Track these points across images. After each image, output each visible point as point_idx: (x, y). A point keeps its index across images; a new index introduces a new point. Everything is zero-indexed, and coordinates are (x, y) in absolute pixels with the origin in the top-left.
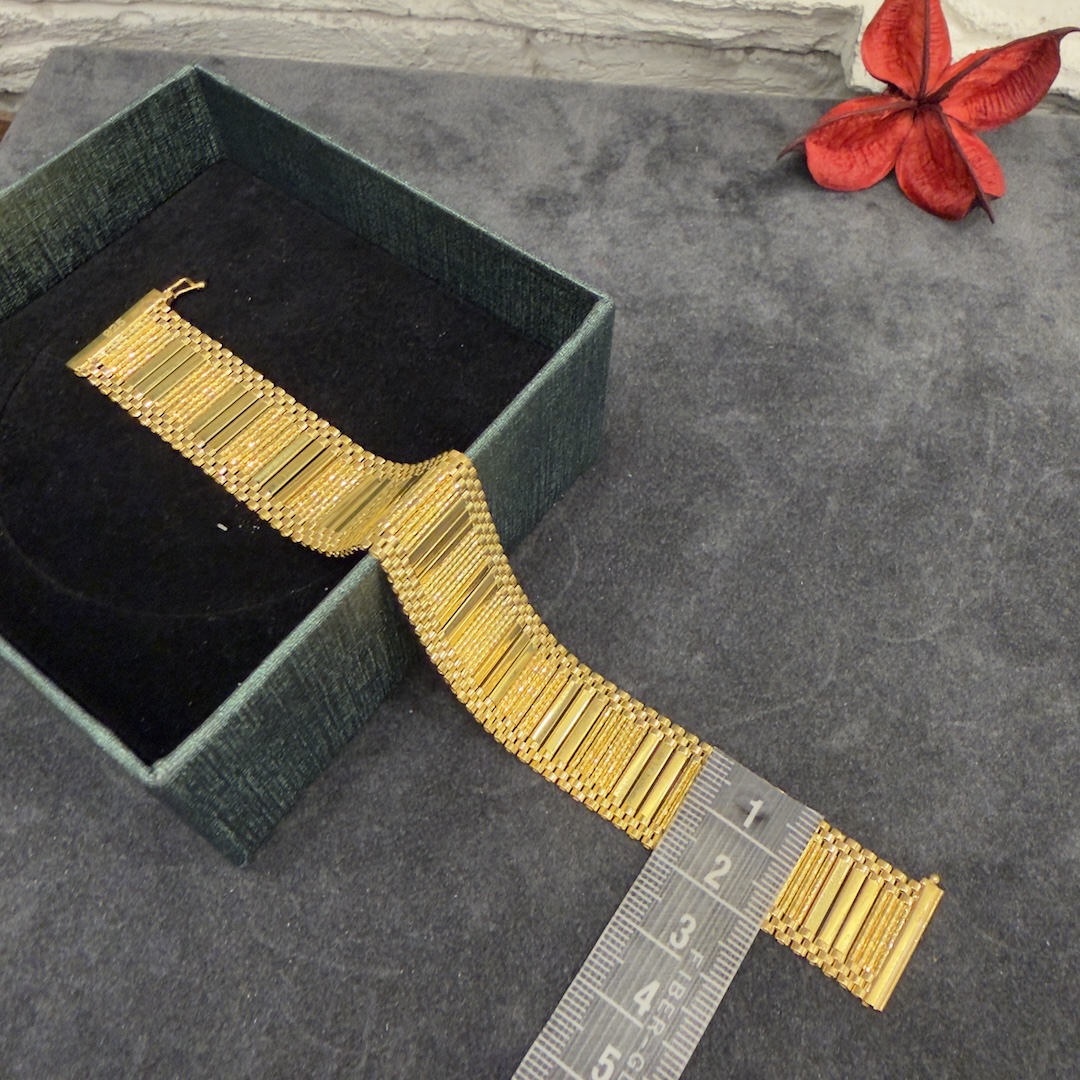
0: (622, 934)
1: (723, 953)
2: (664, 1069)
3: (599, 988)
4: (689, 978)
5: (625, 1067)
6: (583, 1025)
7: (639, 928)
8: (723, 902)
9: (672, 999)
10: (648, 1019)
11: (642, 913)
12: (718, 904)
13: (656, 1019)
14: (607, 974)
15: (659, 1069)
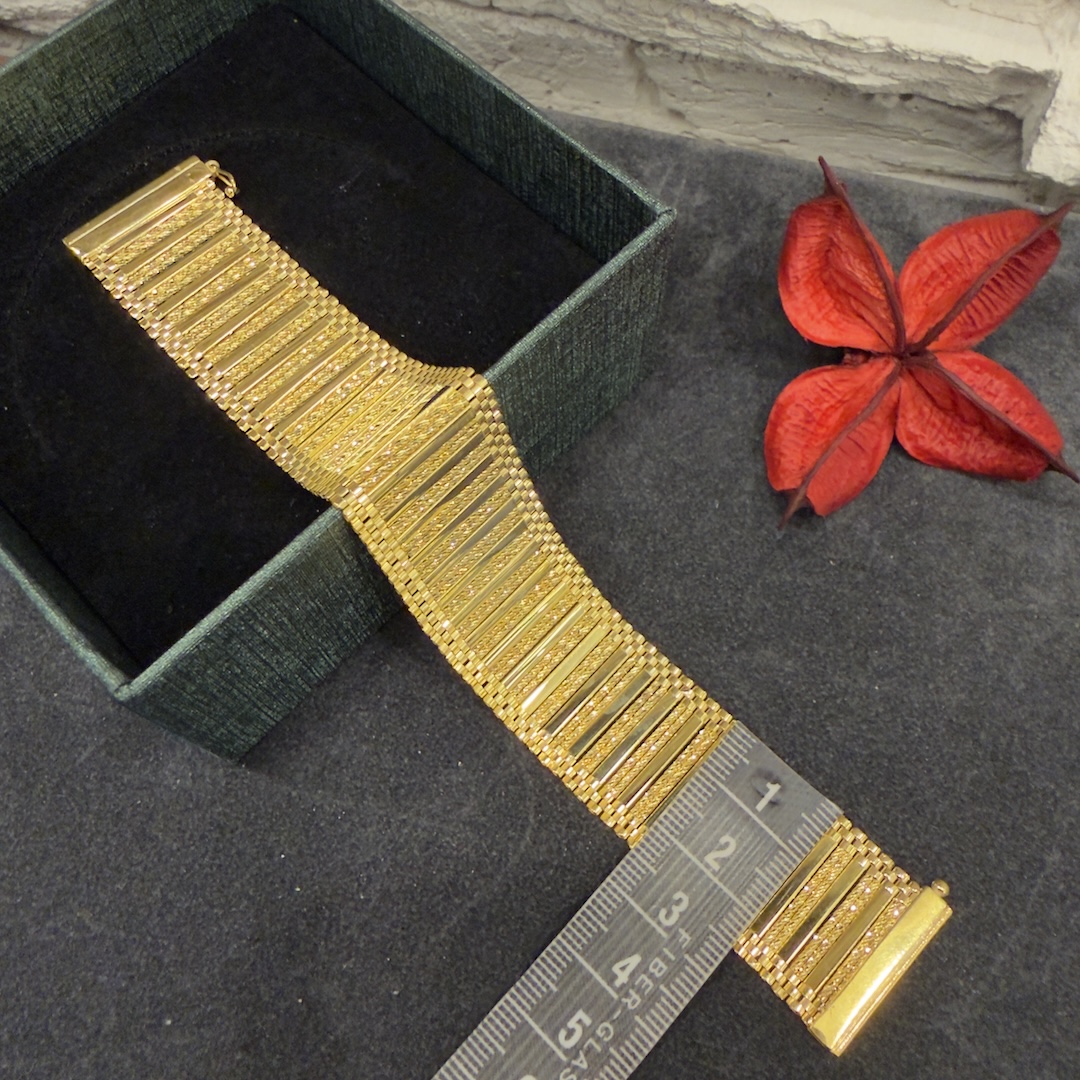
0: (609, 901)
1: (712, 938)
3: (578, 951)
4: (673, 957)
5: (593, 1035)
7: (628, 898)
8: (721, 885)
9: (651, 976)
10: (623, 992)
11: (634, 883)
14: (588, 940)
15: (627, 1043)
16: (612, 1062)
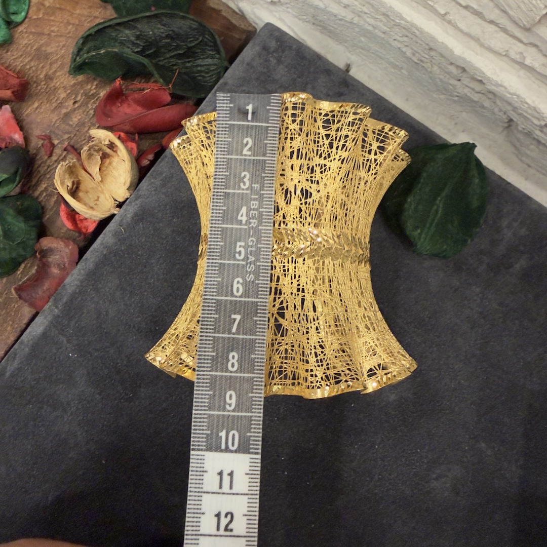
1: (266, 179)
2: (265, 237)
3: (221, 224)
4: (257, 197)
5: (248, 247)
7: (225, 191)
8: (256, 158)
9: (254, 209)
10: (248, 223)
11: (223, 184)
12: (254, 160)
13: (251, 221)
14: (221, 217)
15: (263, 238)
16: (262, 249)
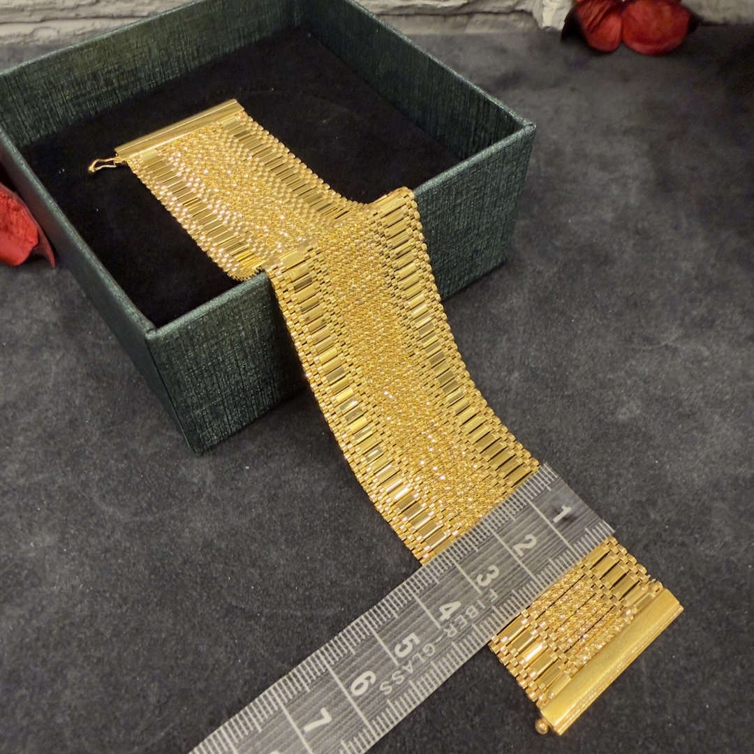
6: (399, 615)
